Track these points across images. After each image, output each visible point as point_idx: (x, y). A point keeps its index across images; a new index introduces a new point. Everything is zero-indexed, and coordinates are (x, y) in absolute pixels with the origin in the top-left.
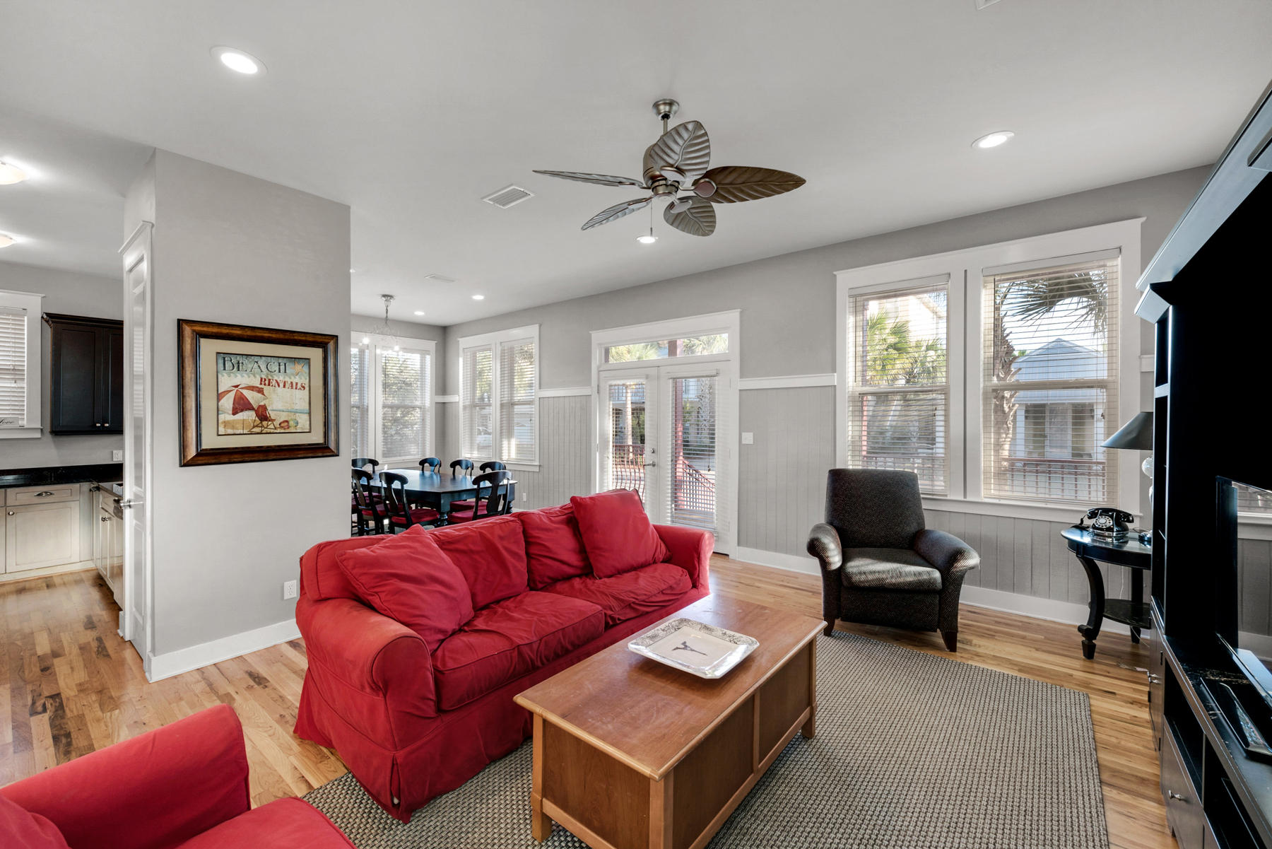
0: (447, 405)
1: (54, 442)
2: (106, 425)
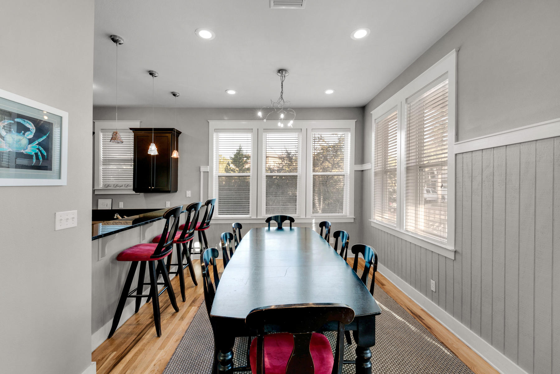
0: (364, 172)
1: (145, 197)
2: (153, 188)
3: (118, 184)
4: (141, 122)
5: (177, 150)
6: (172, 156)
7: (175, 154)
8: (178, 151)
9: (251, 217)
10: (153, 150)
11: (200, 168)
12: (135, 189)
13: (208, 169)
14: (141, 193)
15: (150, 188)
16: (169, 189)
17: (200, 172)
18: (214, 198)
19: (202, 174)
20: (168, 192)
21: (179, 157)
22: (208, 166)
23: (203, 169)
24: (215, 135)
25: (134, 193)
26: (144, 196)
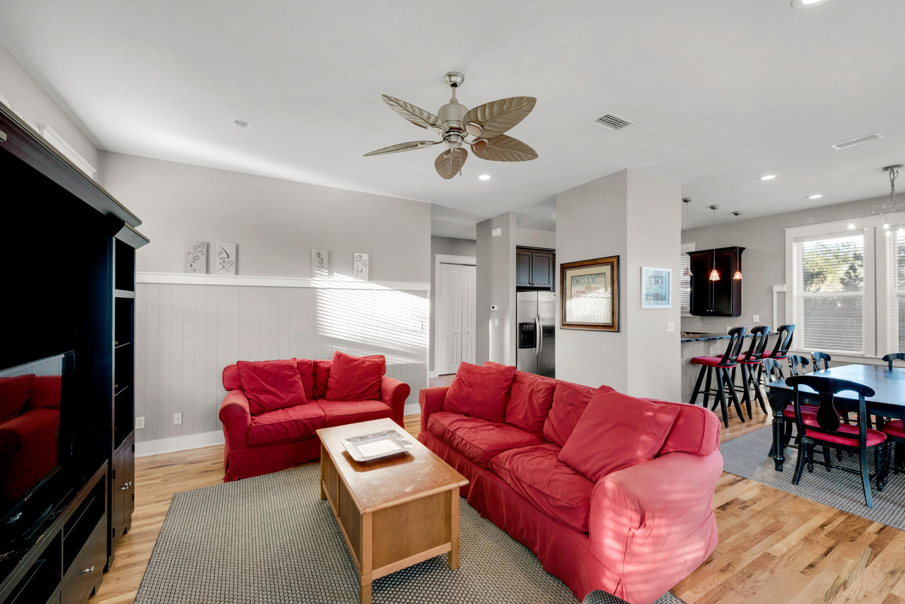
2: (711, 311)
3: (684, 307)
4: (697, 243)
5: (740, 270)
6: (734, 278)
7: (737, 276)
8: (741, 272)
9: (864, 355)
10: (715, 276)
11: (772, 289)
12: (692, 312)
13: (784, 288)
14: (697, 316)
15: (708, 310)
16: (730, 312)
17: (773, 293)
18: (794, 324)
19: (775, 295)
20: (730, 315)
21: (742, 278)
22: (785, 284)
23: (776, 289)
24: (795, 246)
25: (691, 315)
26: (701, 319)
